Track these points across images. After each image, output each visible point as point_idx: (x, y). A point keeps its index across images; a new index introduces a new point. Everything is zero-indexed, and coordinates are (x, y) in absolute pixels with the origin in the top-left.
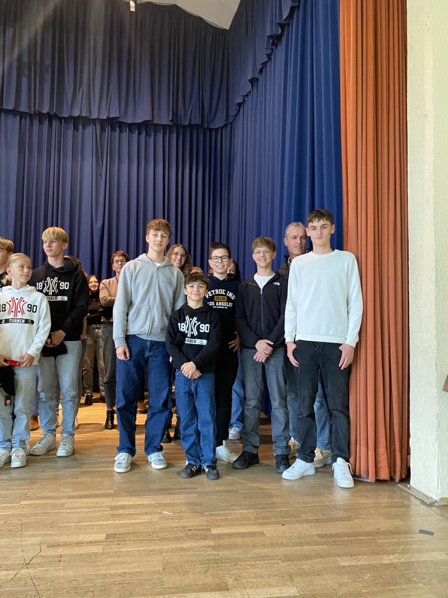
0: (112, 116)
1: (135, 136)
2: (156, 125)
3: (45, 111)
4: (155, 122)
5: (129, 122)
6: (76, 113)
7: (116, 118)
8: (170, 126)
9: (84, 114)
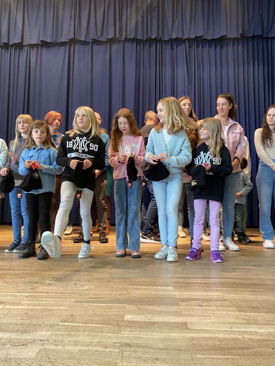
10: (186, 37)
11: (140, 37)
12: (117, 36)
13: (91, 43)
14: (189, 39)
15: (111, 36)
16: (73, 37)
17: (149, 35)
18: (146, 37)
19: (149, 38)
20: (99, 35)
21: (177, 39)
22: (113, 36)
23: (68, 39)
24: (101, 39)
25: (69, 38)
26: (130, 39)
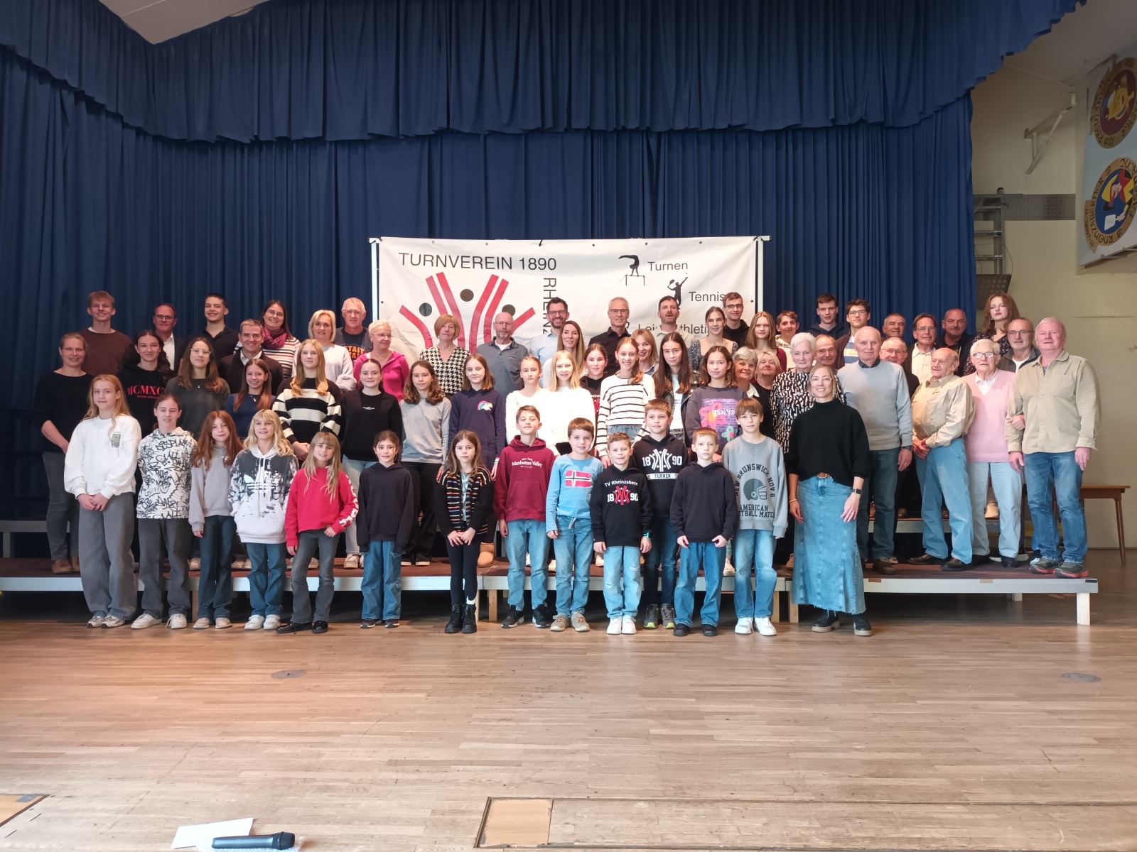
0: (736, 122)
1: (771, 151)
2: (805, 130)
3: (632, 126)
4: (805, 125)
5: (762, 129)
6: (680, 125)
7: (743, 125)
8: (827, 129)
9: (693, 126)
10: (706, 126)
11: (599, 125)
12: (549, 124)
13: (482, 138)
14: (712, 131)
15: (534, 124)
16: (446, 126)
17: (622, 123)
18: (615, 127)
19: (621, 128)
20: (506, 120)
21: (686, 131)
22: (539, 125)
23: (434, 131)
24: (511, 130)
25: (436, 129)
26: (577, 130)
